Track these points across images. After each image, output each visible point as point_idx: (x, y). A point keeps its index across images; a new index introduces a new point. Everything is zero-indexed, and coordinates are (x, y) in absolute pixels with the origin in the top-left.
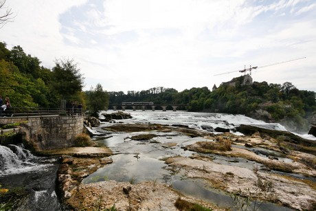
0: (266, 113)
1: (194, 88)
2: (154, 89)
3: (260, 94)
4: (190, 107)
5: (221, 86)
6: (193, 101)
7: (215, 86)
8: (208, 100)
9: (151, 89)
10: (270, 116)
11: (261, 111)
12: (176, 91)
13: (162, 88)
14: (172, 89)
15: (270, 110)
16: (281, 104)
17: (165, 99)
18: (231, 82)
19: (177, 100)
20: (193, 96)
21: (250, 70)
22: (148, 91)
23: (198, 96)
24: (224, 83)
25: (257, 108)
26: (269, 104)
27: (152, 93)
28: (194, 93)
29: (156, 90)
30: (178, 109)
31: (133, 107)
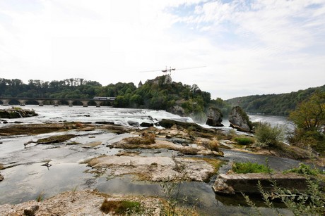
0: (181, 108)
1: (120, 83)
2: (72, 80)
3: (177, 93)
4: (116, 103)
5: (146, 83)
6: (119, 97)
7: (141, 83)
8: (134, 95)
9: (67, 80)
10: (183, 111)
11: (177, 107)
12: (99, 85)
13: (82, 80)
14: (95, 82)
15: (184, 106)
16: (190, 101)
17: (86, 93)
18: (155, 80)
19: (101, 94)
20: (119, 92)
21: (170, 70)
22: (64, 82)
23: (124, 91)
24: (149, 81)
25: (175, 104)
26: (183, 101)
27: (69, 84)
28: (120, 88)
29: (74, 82)
30: (101, 105)
31: (40, 101)
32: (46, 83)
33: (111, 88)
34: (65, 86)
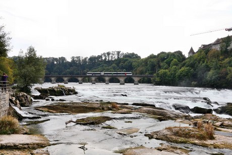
1: (163, 53)
2: (108, 54)
4: (158, 79)
5: (200, 50)
6: (162, 71)
7: (192, 51)
8: (183, 69)
9: (104, 54)
12: (137, 57)
13: (118, 53)
14: (133, 54)
18: (215, 44)
19: (140, 69)
20: (162, 64)
22: (101, 57)
23: (169, 63)
27: (106, 59)
28: (163, 59)
29: (110, 55)
30: (140, 82)
31: (80, 79)
32: (86, 59)
33: (152, 60)
34: (102, 61)
